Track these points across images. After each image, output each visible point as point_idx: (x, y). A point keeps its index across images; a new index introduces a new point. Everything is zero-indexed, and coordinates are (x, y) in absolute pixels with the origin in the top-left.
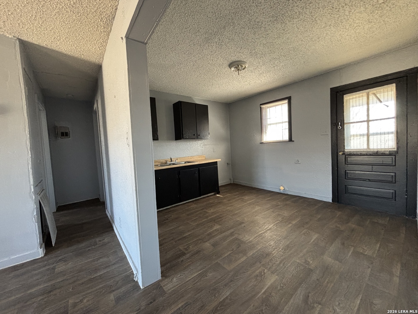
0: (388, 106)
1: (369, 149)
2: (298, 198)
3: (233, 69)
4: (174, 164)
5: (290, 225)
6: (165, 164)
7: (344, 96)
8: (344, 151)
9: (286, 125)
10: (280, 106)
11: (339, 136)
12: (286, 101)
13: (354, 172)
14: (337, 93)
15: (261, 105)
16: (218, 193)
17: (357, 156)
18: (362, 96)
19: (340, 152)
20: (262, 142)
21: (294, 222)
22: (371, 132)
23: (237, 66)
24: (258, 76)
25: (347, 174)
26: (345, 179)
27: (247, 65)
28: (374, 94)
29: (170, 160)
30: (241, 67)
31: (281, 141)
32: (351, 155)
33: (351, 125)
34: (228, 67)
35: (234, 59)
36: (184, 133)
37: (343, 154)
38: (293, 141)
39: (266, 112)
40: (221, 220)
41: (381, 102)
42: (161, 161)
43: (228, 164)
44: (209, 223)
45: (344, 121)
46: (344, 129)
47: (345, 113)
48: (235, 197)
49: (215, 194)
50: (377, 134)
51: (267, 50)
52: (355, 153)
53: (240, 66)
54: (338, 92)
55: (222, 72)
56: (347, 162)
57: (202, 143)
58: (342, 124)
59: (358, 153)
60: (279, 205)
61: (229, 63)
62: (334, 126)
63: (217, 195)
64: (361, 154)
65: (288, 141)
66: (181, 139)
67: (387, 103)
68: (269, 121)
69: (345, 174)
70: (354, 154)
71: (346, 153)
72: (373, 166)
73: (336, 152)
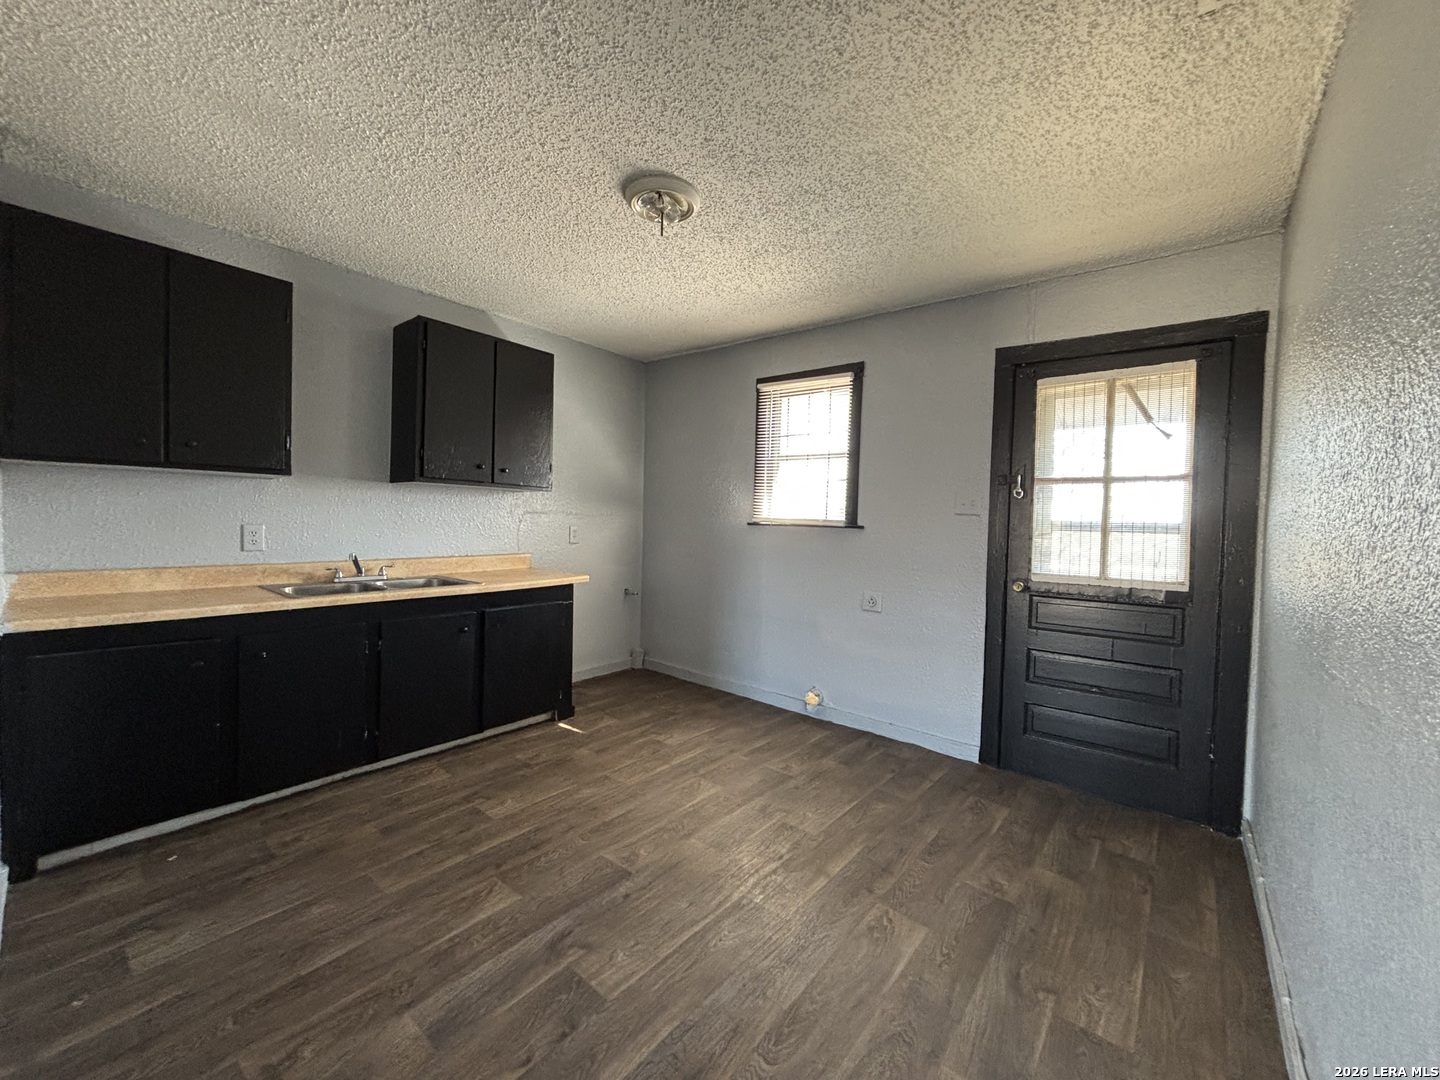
0: (1168, 436)
1: (1106, 579)
2: (864, 741)
3: (637, 206)
4: (366, 588)
5: (821, 882)
6: (325, 582)
7: (1039, 382)
8: (1027, 580)
9: (842, 467)
10: (825, 395)
11: (1014, 522)
12: (847, 379)
13: (1057, 656)
14: (1019, 370)
15: (761, 381)
16: (567, 713)
17: (1067, 601)
18: (1094, 391)
19: (1014, 582)
20: (754, 520)
21: (835, 868)
22: (1114, 519)
23: (657, 196)
24: (746, 262)
25: (1032, 664)
26: (1027, 680)
27: (698, 200)
28: (1130, 389)
29: (355, 570)
30: (673, 205)
31: (821, 524)
32: (1051, 595)
33: (1055, 487)
34: (620, 195)
35: (641, 157)
36: (427, 454)
37: (1026, 589)
38: (862, 527)
39: (776, 410)
40: (530, 863)
41: (1149, 418)
42: (307, 569)
43: (626, 594)
44: (471, 881)
45: (1033, 473)
46: (1032, 500)
47: (1038, 444)
48: (634, 732)
49: (552, 720)
50: (1132, 529)
51: (773, 143)
52: (1062, 589)
53: (666, 199)
54: (1018, 366)
55: (597, 215)
56: (1034, 619)
57: (520, 502)
58: (1028, 483)
59: (1071, 591)
60: (791, 777)
61: (618, 176)
62: (1000, 484)
63: (562, 725)
64: (1080, 593)
65: (842, 525)
66: (414, 480)
67: (1164, 426)
68: (785, 447)
69: (1028, 666)
70: (1058, 593)
71: (1033, 587)
72: (1115, 641)
73: (1002, 582)
